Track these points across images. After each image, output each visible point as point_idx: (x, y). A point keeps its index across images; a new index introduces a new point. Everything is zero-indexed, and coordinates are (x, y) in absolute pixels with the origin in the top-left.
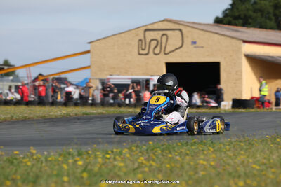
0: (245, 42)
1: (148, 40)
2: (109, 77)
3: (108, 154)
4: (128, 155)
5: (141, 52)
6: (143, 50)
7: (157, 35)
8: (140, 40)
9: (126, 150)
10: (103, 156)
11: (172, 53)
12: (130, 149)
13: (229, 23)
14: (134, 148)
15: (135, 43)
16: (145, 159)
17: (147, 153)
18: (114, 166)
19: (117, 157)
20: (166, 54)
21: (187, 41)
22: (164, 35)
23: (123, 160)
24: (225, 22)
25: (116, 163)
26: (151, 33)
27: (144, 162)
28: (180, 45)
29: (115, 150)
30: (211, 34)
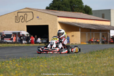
0: (58, 17)
1: (19, 16)
2: (3, 31)
3: (3, 63)
4: (11, 63)
5: (16, 21)
6: (17, 20)
7: (23, 14)
8: (16, 16)
9: (11, 61)
10: (1, 64)
11: (29, 22)
12: (12, 61)
13: (52, 9)
14: (14, 60)
15: (14, 18)
16: (18, 65)
17: (19, 62)
18: (6, 68)
19: (7, 64)
20: (26, 22)
21: (35, 17)
22: (25, 14)
23: (10, 65)
24: (50, 9)
25: (6, 67)
26: (20, 13)
27: (18, 66)
28: (32, 18)
29: (6, 61)
30: (45, 14)
